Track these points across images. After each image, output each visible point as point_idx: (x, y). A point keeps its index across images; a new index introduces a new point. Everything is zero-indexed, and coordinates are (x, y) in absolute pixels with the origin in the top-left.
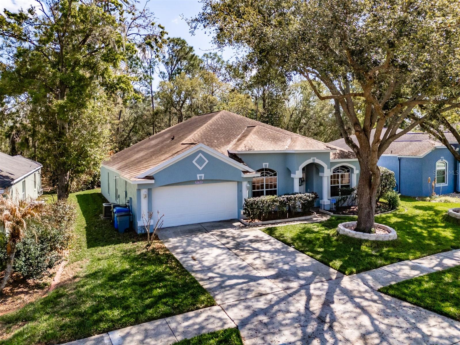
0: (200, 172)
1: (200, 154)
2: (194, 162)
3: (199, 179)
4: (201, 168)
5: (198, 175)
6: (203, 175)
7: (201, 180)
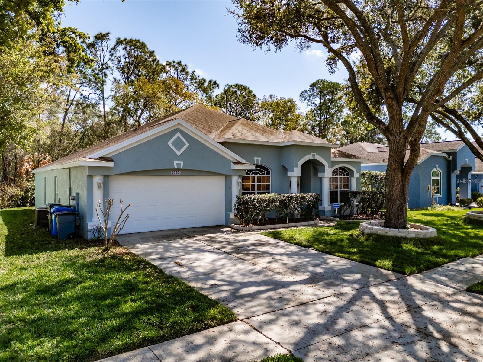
0: (178, 158)
1: (178, 134)
2: (170, 143)
3: (176, 167)
4: (179, 153)
5: (175, 163)
6: (182, 163)
7: (178, 169)
